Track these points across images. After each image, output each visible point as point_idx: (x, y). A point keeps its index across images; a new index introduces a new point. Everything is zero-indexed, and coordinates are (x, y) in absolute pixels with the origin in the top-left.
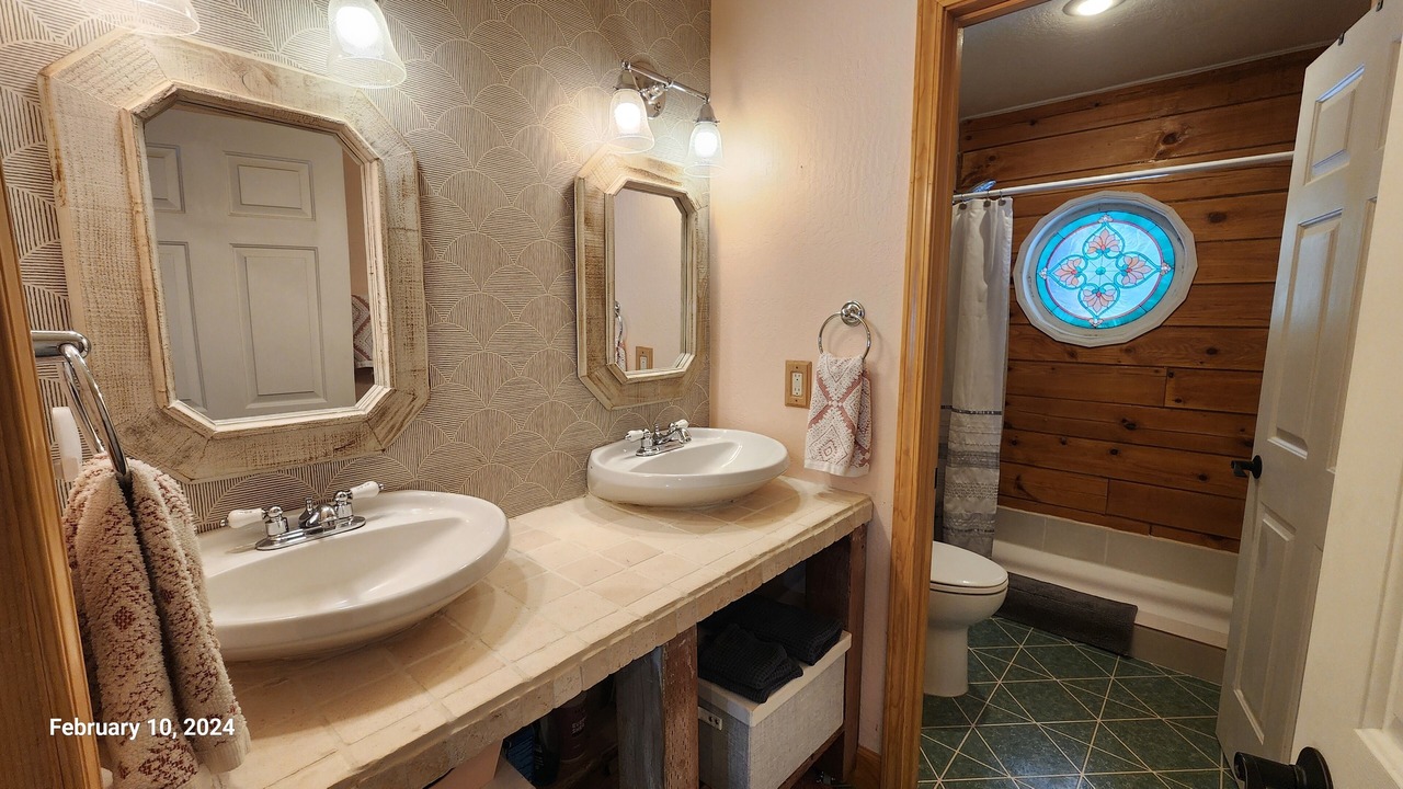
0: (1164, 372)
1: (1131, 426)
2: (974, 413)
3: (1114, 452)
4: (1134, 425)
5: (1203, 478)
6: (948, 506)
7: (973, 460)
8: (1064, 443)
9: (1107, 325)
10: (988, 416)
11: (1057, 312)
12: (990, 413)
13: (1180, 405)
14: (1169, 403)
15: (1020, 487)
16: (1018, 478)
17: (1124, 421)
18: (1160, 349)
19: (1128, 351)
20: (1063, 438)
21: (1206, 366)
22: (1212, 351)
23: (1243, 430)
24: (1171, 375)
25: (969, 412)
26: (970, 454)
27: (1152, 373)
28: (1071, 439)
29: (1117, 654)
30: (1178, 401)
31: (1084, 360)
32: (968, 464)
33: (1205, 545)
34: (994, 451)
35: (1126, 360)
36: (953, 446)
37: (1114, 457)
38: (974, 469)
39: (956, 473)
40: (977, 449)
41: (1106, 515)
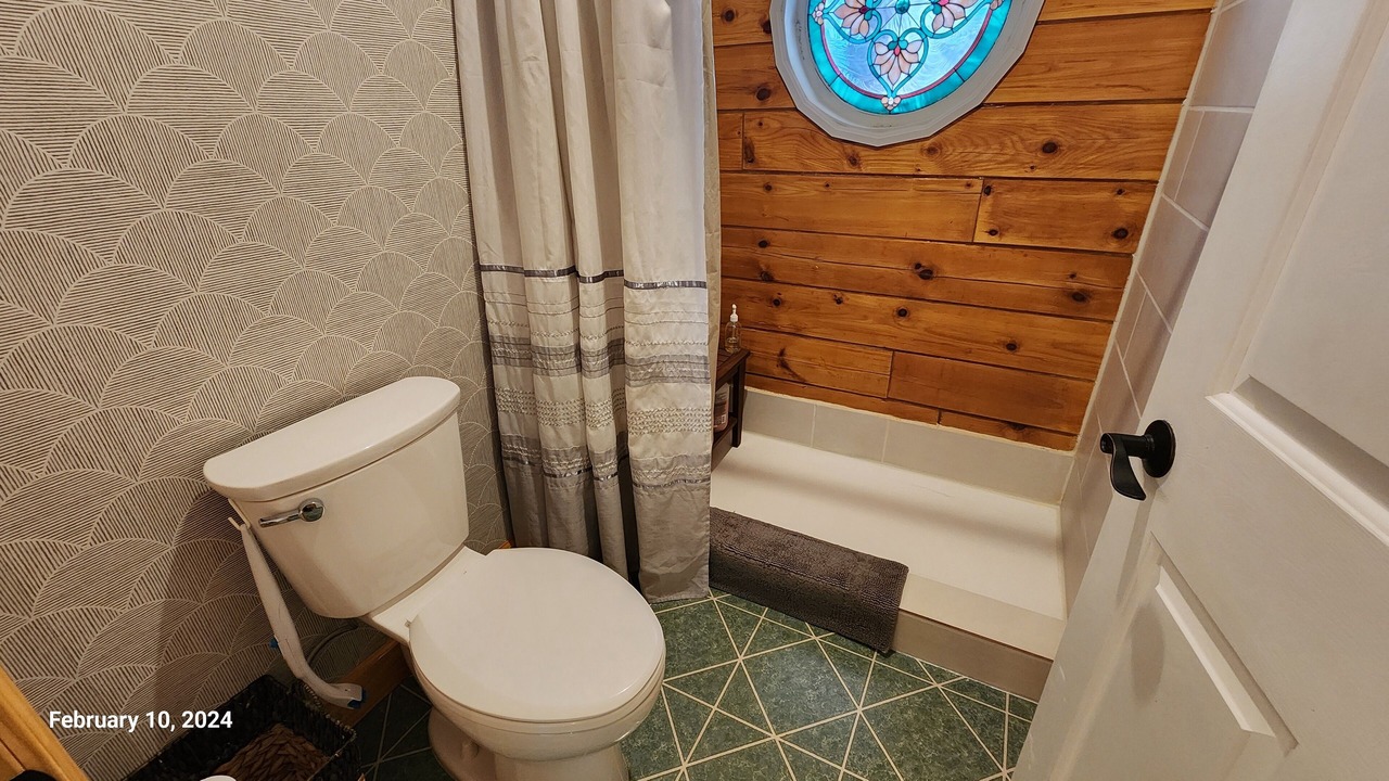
0: (978, 186)
1: (926, 274)
2: (665, 286)
3: (902, 313)
4: (931, 272)
5: (1012, 347)
6: (635, 450)
7: (668, 370)
8: (839, 301)
9: (905, 107)
10: (687, 290)
11: (838, 86)
12: (690, 283)
13: (995, 240)
14: (981, 237)
15: (784, 365)
16: (782, 353)
17: (918, 266)
18: (977, 146)
19: (931, 151)
20: (839, 295)
21: (1039, 173)
22: (1050, 148)
23: (1073, 276)
24: (987, 190)
25: (652, 286)
26: (662, 360)
27: (962, 189)
28: (848, 295)
29: (874, 650)
30: (992, 233)
31: (869, 169)
32: (659, 377)
33: (1003, 436)
34: (701, 353)
35: (929, 167)
36: (630, 350)
37: (902, 321)
38: (671, 385)
39: (640, 396)
40: (673, 351)
41: (888, 399)
